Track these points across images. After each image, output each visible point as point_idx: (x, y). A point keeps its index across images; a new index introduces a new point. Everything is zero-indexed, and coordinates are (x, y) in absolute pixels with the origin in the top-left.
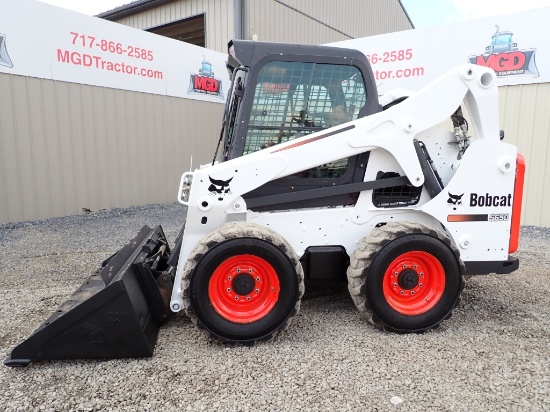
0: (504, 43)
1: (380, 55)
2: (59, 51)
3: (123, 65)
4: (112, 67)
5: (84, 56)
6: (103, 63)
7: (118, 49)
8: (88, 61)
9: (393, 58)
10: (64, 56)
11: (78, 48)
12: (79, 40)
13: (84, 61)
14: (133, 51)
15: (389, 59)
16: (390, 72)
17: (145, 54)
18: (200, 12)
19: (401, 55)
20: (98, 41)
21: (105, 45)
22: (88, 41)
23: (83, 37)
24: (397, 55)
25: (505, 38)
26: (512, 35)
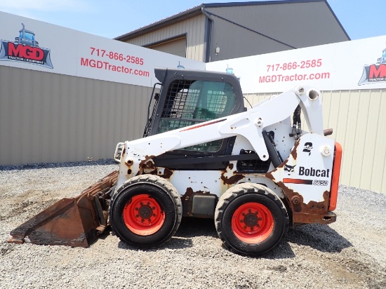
1: (299, 63)
2: (82, 59)
3: (123, 68)
4: (115, 68)
5: (98, 62)
6: (110, 66)
7: (120, 57)
8: (100, 64)
9: (308, 65)
10: (85, 62)
11: (95, 57)
12: (95, 52)
13: (97, 65)
14: (130, 59)
15: (305, 65)
16: (305, 75)
17: (138, 61)
18: (184, 32)
19: (314, 63)
20: (107, 53)
21: (112, 55)
22: (101, 53)
23: (98, 50)
24: (311, 63)
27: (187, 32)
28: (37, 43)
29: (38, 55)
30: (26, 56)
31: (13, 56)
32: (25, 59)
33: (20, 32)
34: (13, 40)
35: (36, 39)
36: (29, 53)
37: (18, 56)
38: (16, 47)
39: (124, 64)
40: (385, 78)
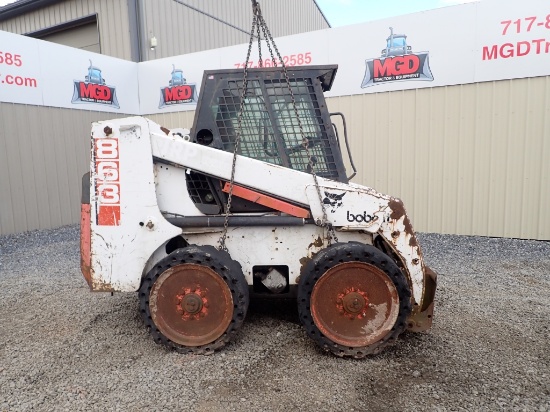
0: (399, 46)
9: (293, 62)
17: (10, 59)
18: (92, 13)
25: (399, 41)
26: (405, 37)
27: (97, 11)
40: (393, 77)
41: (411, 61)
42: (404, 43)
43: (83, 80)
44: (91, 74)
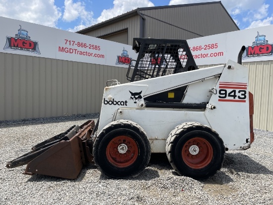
0: (261, 40)
1: (203, 47)
2: (60, 47)
3: (87, 52)
4: (81, 53)
5: (70, 49)
6: (78, 52)
7: (85, 46)
8: (71, 51)
9: (209, 48)
11: (68, 46)
12: (68, 43)
13: (70, 51)
14: (91, 47)
15: (207, 48)
16: (207, 54)
17: (97, 48)
18: (126, 27)
19: (213, 46)
20: (76, 43)
21: (79, 45)
22: (72, 43)
23: (70, 41)
24: (210, 46)
25: (262, 38)
26: (265, 36)
27: (128, 27)
28: (29, 37)
29: (30, 46)
30: (23, 47)
31: (14, 46)
32: (22, 49)
33: (18, 30)
34: (14, 36)
35: (29, 35)
36: (24, 44)
37: (17, 46)
38: (16, 40)
39: (87, 50)
40: (258, 55)
41: (268, 47)
42: (264, 39)
43: (121, 55)
44: (124, 53)
